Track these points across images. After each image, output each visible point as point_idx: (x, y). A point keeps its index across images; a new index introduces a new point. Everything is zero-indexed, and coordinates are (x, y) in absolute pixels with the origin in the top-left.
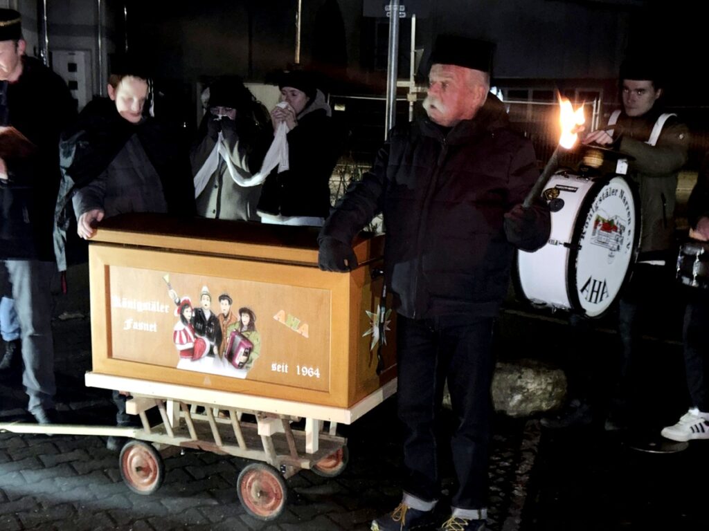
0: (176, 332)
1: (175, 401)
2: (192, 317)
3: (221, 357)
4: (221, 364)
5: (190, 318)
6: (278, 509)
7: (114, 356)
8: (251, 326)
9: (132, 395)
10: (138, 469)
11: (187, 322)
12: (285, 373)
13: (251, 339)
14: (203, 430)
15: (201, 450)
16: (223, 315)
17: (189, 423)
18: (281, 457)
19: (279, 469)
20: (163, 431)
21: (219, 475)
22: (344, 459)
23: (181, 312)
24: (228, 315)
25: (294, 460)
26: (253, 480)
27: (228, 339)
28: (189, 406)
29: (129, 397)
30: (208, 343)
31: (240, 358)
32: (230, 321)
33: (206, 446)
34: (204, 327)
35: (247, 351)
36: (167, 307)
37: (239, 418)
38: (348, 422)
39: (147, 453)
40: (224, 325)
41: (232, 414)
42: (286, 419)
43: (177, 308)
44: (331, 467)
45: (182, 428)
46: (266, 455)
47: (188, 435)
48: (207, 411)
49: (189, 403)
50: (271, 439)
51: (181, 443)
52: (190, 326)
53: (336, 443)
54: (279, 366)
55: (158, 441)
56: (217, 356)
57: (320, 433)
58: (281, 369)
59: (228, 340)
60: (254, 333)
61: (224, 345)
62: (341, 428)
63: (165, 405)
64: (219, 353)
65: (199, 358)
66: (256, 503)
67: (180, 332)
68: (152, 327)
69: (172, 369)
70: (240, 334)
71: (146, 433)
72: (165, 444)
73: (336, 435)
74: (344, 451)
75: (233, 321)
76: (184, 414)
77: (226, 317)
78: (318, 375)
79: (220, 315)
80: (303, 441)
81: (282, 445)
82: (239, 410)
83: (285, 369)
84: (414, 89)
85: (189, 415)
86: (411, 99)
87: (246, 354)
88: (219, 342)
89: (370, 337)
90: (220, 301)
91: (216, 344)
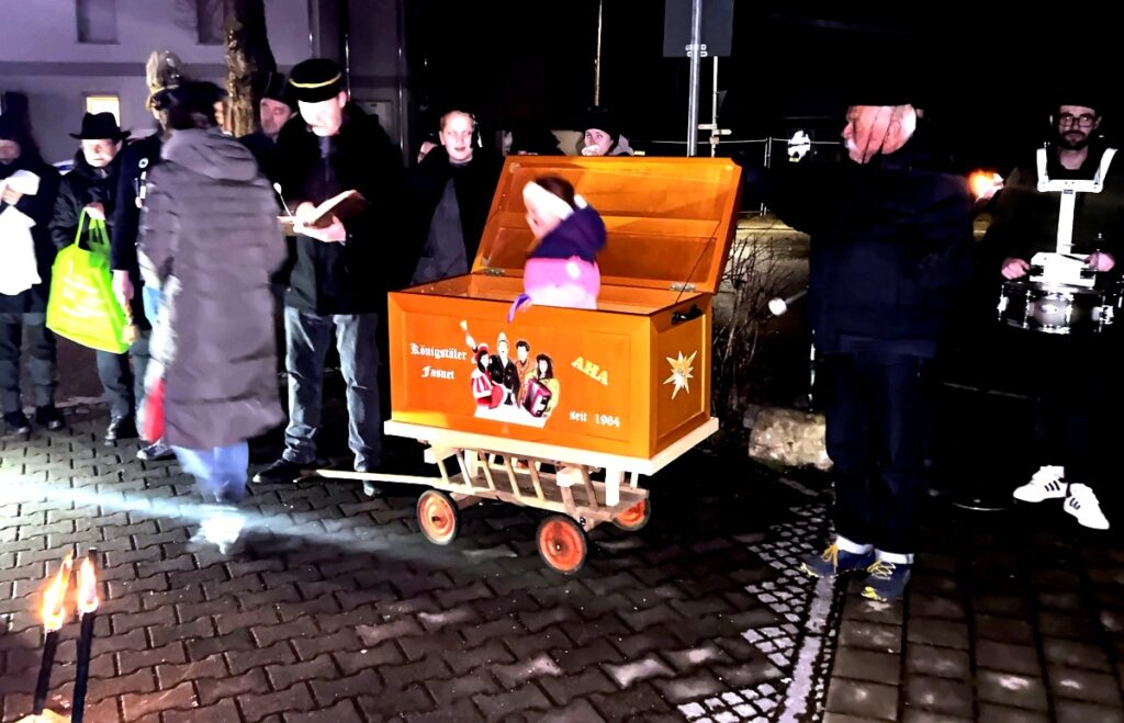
0: (473, 379)
1: (473, 450)
2: (489, 364)
3: (519, 406)
5: (487, 365)
6: (577, 562)
8: (549, 374)
9: (430, 443)
10: (434, 519)
11: (484, 369)
12: (584, 422)
13: (549, 386)
14: (501, 481)
15: (499, 500)
16: (521, 361)
17: (487, 473)
18: (581, 509)
19: (579, 521)
20: (461, 481)
21: (517, 526)
22: (646, 513)
23: (479, 359)
24: (525, 362)
25: (594, 512)
26: (551, 531)
27: (526, 386)
28: (487, 456)
29: (428, 446)
30: (506, 391)
31: (538, 406)
32: (528, 368)
33: (505, 498)
34: (501, 374)
35: (545, 399)
36: (464, 354)
37: (538, 468)
38: (650, 472)
39: (443, 503)
40: (521, 372)
41: (530, 464)
42: (586, 468)
43: (475, 355)
44: (634, 521)
45: (481, 478)
46: (566, 508)
47: (486, 486)
48: (506, 461)
49: (487, 452)
50: (570, 491)
51: (479, 493)
52: (488, 375)
53: (638, 495)
54: (578, 415)
55: (455, 491)
56: (515, 405)
57: (621, 484)
58: (579, 418)
59: (526, 388)
60: (551, 380)
61: (522, 392)
62: (644, 481)
63: (463, 454)
64: (517, 401)
65: (496, 406)
66: (555, 557)
67: (477, 379)
68: (450, 375)
69: (470, 417)
70: (538, 382)
71: (443, 483)
72: (462, 494)
73: (638, 486)
74: (646, 504)
75: (531, 368)
76: (482, 464)
77: (523, 364)
78: (618, 424)
79: (517, 362)
80: (603, 493)
81: (581, 496)
82: (538, 459)
83: (583, 417)
84: (716, 132)
85: (488, 465)
86: (714, 142)
87: (544, 402)
88: (516, 391)
89: (672, 385)
90: (517, 348)
91: (513, 392)
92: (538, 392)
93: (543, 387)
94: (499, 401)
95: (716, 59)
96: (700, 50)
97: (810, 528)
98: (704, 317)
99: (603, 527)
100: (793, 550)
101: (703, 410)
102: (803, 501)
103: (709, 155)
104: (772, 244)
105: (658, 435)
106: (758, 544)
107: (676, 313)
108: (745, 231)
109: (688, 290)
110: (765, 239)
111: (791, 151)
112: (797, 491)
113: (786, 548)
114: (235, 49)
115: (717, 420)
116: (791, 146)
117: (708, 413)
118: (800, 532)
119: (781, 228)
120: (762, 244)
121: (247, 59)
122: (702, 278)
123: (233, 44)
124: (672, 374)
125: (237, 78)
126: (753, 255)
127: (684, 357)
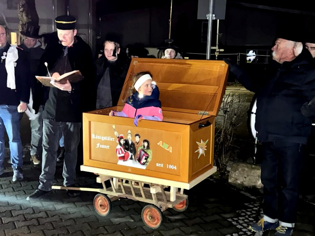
0: (117, 149)
1: (116, 178)
2: (124, 143)
3: (136, 160)
4: (136, 162)
5: (123, 143)
6: (159, 224)
7: (92, 159)
8: (148, 147)
9: (99, 175)
10: (101, 206)
11: (122, 145)
12: (162, 167)
13: (148, 153)
14: (128, 191)
15: (127, 198)
16: (137, 142)
17: (122, 187)
18: (160, 203)
19: (159, 208)
20: (111, 190)
21: (134, 209)
22: (186, 205)
23: (119, 141)
24: (138, 142)
25: (165, 204)
26: (148, 212)
28: (122, 180)
29: (98, 176)
30: (130, 154)
31: (143, 161)
32: (139, 145)
33: (129, 197)
34: (129, 147)
35: (146, 158)
36: (114, 139)
37: (143, 186)
38: (188, 188)
39: (105, 199)
40: (137, 147)
41: (140, 184)
42: (162, 186)
43: (118, 139)
44: (181, 208)
45: (119, 189)
46: (154, 202)
47: (122, 192)
48: (130, 182)
49: (122, 179)
50: (156, 195)
51: (118, 195)
52: (123, 147)
53: (183, 197)
54: (160, 164)
55: (109, 194)
56: (134, 160)
57: (176, 193)
59: (139, 153)
60: (149, 150)
61: (137, 155)
62: (185, 191)
63: (112, 179)
64: (135, 158)
65: (126, 160)
66: (149, 221)
67: (119, 149)
68: (108, 147)
69: (115, 165)
70: (144, 151)
71: (104, 191)
72: (112, 196)
73: (183, 194)
74: (187, 201)
75: (141, 145)
76: (120, 183)
77: (138, 143)
78: (176, 168)
79: (135, 142)
80: (169, 196)
81: (160, 197)
82: (143, 182)
83: (162, 165)
84: (218, 50)
85: (122, 184)
86: (217, 54)
87: (146, 159)
88: (135, 154)
89: (198, 153)
90: (135, 136)
91: (133, 155)
92: (144, 155)
93: (146, 153)
94: (127, 158)
95: (218, 20)
96: (212, 17)
97: (253, 212)
98: (212, 125)
99: (169, 209)
100: (246, 221)
102: (250, 201)
103: (215, 59)
104: (240, 96)
105: (192, 173)
106: (232, 218)
107: (200, 124)
108: (229, 90)
109: (206, 114)
110: (237, 94)
111: (248, 58)
112: (247, 197)
113: (243, 220)
114: (22, 12)
115: (216, 167)
116: (248, 56)
117: (213, 165)
118: (249, 213)
119: (243, 90)
120: (235, 96)
121: (27, 16)
122: (211, 109)
123: (21, 9)
124: (198, 148)
125: (23, 24)
126: (232, 101)
127: (203, 142)
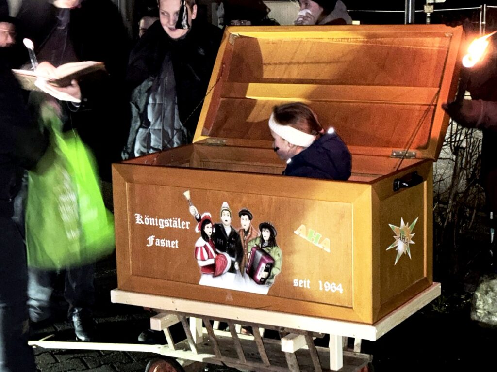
0: (197, 248)
1: (197, 316)
2: (213, 233)
3: (243, 275)
4: (243, 279)
8: (272, 242)
12: (307, 288)
13: (272, 254)
15: (224, 366)
16: (244, 230)
20: (188, 349)
23: (202, 228)
24: (248, 231)
27: (249, 254)
28: (212, 323)
29: (154, 313)
30: (229, 259)
31: (261, 274)
32: (251, 236)
33: (230, 363)
34: (225, 242)
35: (268, 266)
36: (188, 223)
37: (262, 334)
38: (373, 338)
40: (244, 241)
41: (254, 330)
42: (309, 334)
43: (198, 224)
45: (206, 344)
47: (212, 352)
48: (230, 327)
49: (212, 319)
50: (294, 356)
51: (204, 359)
52: (211, 243)
53: (361, 359)
55: (182, 357)
56: (238, 272)
57: (344, 349)
58: (303, 284)
59: (249, 256)
60: (275, 248)
61: (245, 261)
63: (188, 320)
64: (240, 269)
65: (220, 275)
67: (201, 247)
68: (174, 244)
69: (194, 285)
70: (260, 249)
71: (169, 350)
72: (188, 361)
73: (362, 352)
74: (370, 367)
75: (254, 236)
76: (207, 331)
77: (246, 233)
78: (341, 290)
79: (240, 231)
80: (327, 358)
81: (306, 362)
82: (262, 326)
83: (307, 284)
87: (267, 270)
88: (240, 258)
90: (240, 216)
91: (237, 260)
92: (262, 260)
93: (266, 254)
98: (425, 183)
101: (425, 275)
107: (397, 180)
109: (409, 157)
115: (439, 285)
127: (406, 224)
